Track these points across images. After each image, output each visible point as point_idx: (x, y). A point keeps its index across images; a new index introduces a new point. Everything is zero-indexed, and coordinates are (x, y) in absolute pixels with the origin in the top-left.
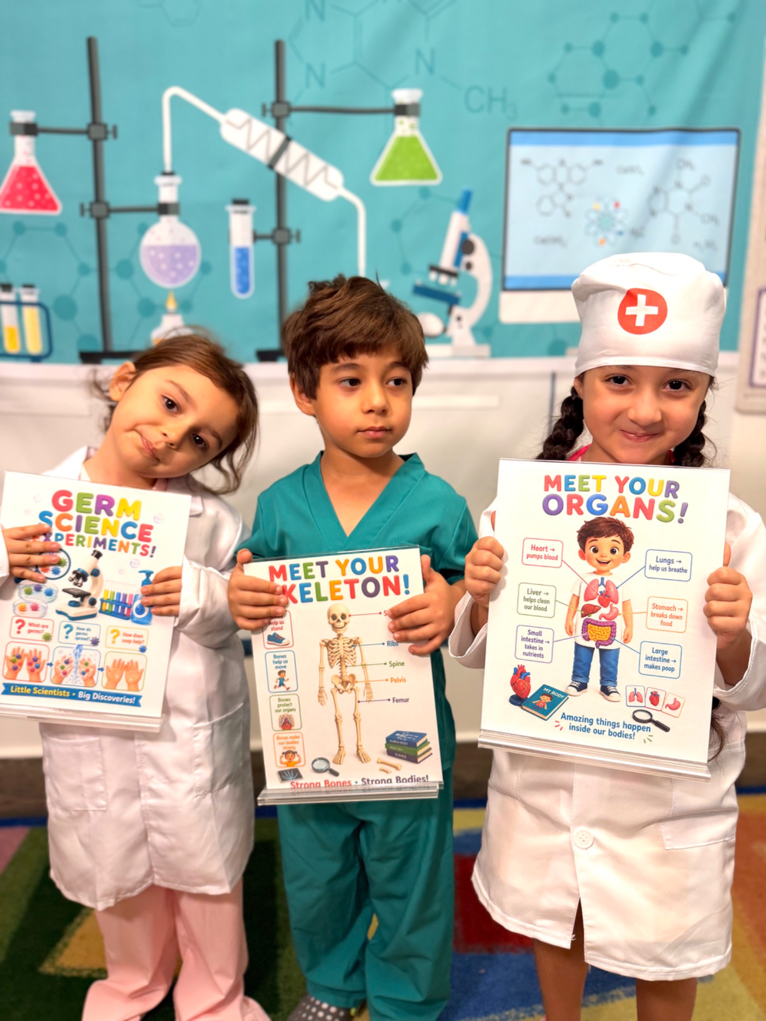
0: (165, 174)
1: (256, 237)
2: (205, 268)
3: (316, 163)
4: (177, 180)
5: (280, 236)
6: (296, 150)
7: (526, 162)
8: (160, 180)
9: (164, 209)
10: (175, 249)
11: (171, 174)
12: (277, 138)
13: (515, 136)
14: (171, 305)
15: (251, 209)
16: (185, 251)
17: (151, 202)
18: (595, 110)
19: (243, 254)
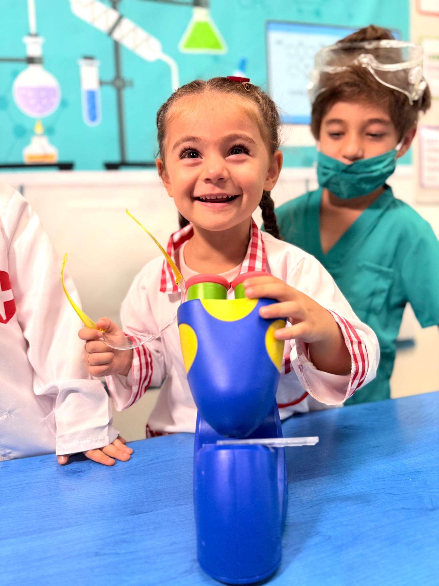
0: (31, 35)
1: (102, 83)
2: (64, 104)
3: (141, 34)
4: (40, 40)
5: (119, 83)
6: (127, 24)
7: (279, 42)
8: (27, 40)
9: (31, 60)
10: (40, 90)
11: (36, 35)
12: (113, 15)
13: (272, 26)
14: (39, 129)
15: (97, 63)
16: (49, 92)
17: (21, 55)
18: (318, 13)
19: (92, 95)
